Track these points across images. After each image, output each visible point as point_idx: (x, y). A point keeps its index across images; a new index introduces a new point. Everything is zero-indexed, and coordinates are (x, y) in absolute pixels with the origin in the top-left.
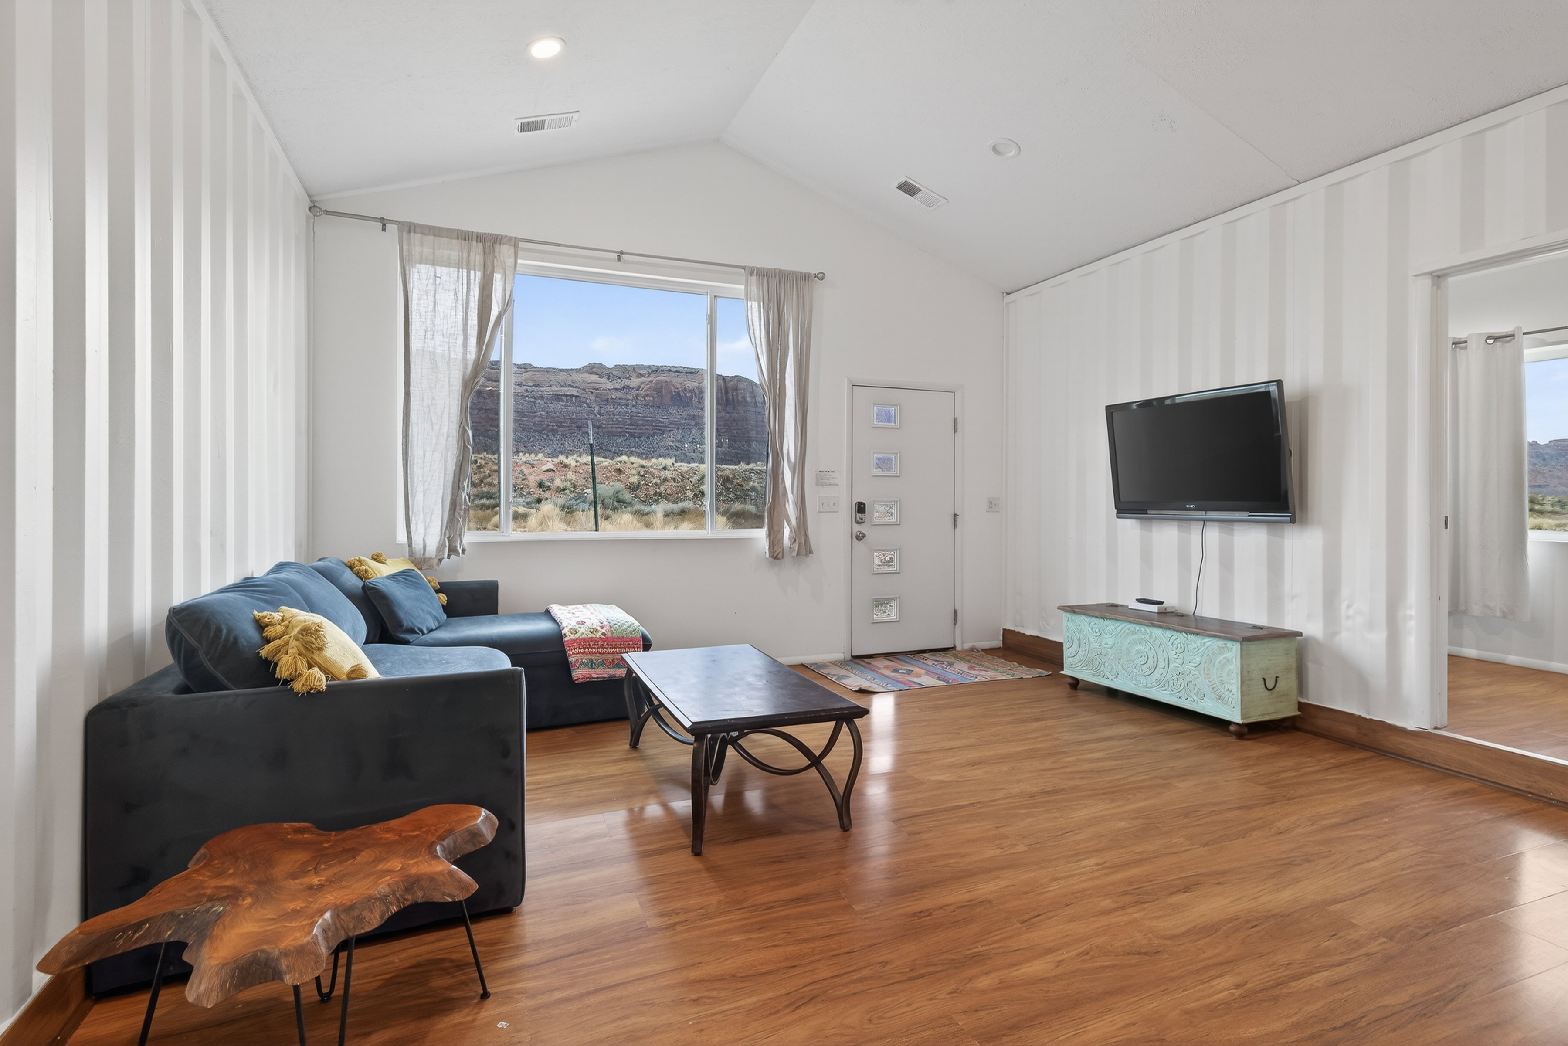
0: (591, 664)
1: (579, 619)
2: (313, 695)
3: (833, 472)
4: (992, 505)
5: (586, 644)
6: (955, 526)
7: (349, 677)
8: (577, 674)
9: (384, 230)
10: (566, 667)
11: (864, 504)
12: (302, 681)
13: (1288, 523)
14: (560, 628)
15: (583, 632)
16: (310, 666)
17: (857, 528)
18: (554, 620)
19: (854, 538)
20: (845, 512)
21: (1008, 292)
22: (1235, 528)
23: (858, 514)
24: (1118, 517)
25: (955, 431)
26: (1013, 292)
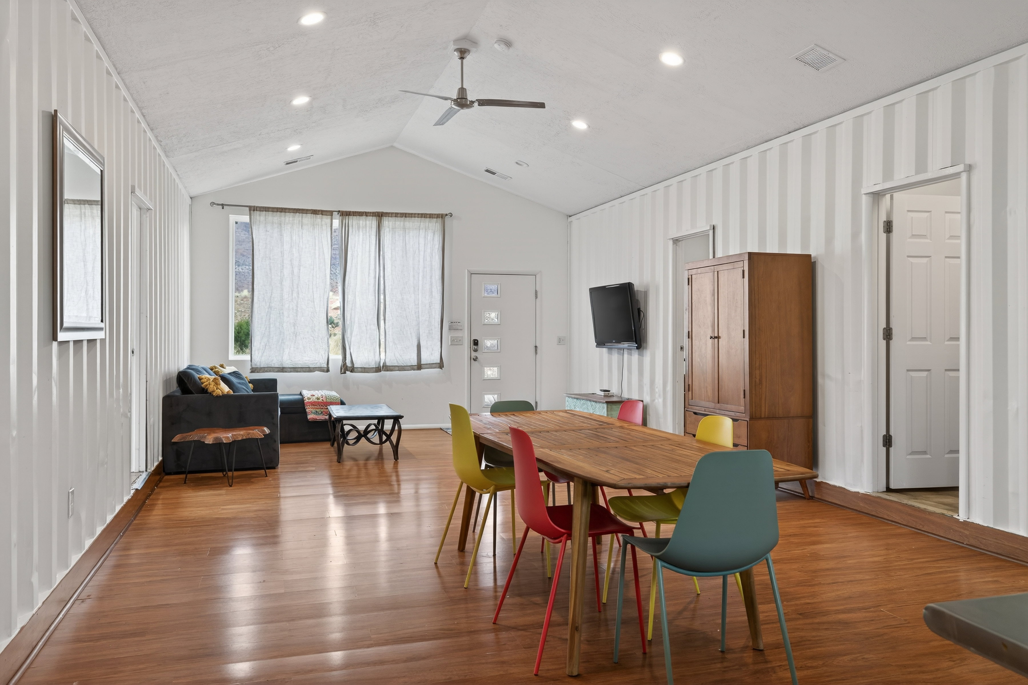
0: (316, 413)
1: (311, 394)
2: (218, 397)
3: (459, 323)
4: (560, 341)
5: (313, 404)
6: (536, 353)
7: (227, 392)
8: (310, 417)
9: (223, 208)
10: (305, 413)
11: (477, 341)
12: (216, 392)
13: (634, 349)
14: (303, 398)
15: (314, 399)
16: (217, 389)
17: (474, 354)
18: (302, 396)
19: (472, 360)
20: (466, 343)
21: (570, 215)
22: (633, 352)
23: (474, 346)
24: (596, 347)
25: (536, 297)
26: (573, 215)
